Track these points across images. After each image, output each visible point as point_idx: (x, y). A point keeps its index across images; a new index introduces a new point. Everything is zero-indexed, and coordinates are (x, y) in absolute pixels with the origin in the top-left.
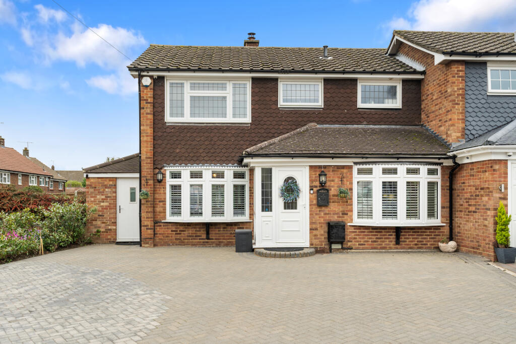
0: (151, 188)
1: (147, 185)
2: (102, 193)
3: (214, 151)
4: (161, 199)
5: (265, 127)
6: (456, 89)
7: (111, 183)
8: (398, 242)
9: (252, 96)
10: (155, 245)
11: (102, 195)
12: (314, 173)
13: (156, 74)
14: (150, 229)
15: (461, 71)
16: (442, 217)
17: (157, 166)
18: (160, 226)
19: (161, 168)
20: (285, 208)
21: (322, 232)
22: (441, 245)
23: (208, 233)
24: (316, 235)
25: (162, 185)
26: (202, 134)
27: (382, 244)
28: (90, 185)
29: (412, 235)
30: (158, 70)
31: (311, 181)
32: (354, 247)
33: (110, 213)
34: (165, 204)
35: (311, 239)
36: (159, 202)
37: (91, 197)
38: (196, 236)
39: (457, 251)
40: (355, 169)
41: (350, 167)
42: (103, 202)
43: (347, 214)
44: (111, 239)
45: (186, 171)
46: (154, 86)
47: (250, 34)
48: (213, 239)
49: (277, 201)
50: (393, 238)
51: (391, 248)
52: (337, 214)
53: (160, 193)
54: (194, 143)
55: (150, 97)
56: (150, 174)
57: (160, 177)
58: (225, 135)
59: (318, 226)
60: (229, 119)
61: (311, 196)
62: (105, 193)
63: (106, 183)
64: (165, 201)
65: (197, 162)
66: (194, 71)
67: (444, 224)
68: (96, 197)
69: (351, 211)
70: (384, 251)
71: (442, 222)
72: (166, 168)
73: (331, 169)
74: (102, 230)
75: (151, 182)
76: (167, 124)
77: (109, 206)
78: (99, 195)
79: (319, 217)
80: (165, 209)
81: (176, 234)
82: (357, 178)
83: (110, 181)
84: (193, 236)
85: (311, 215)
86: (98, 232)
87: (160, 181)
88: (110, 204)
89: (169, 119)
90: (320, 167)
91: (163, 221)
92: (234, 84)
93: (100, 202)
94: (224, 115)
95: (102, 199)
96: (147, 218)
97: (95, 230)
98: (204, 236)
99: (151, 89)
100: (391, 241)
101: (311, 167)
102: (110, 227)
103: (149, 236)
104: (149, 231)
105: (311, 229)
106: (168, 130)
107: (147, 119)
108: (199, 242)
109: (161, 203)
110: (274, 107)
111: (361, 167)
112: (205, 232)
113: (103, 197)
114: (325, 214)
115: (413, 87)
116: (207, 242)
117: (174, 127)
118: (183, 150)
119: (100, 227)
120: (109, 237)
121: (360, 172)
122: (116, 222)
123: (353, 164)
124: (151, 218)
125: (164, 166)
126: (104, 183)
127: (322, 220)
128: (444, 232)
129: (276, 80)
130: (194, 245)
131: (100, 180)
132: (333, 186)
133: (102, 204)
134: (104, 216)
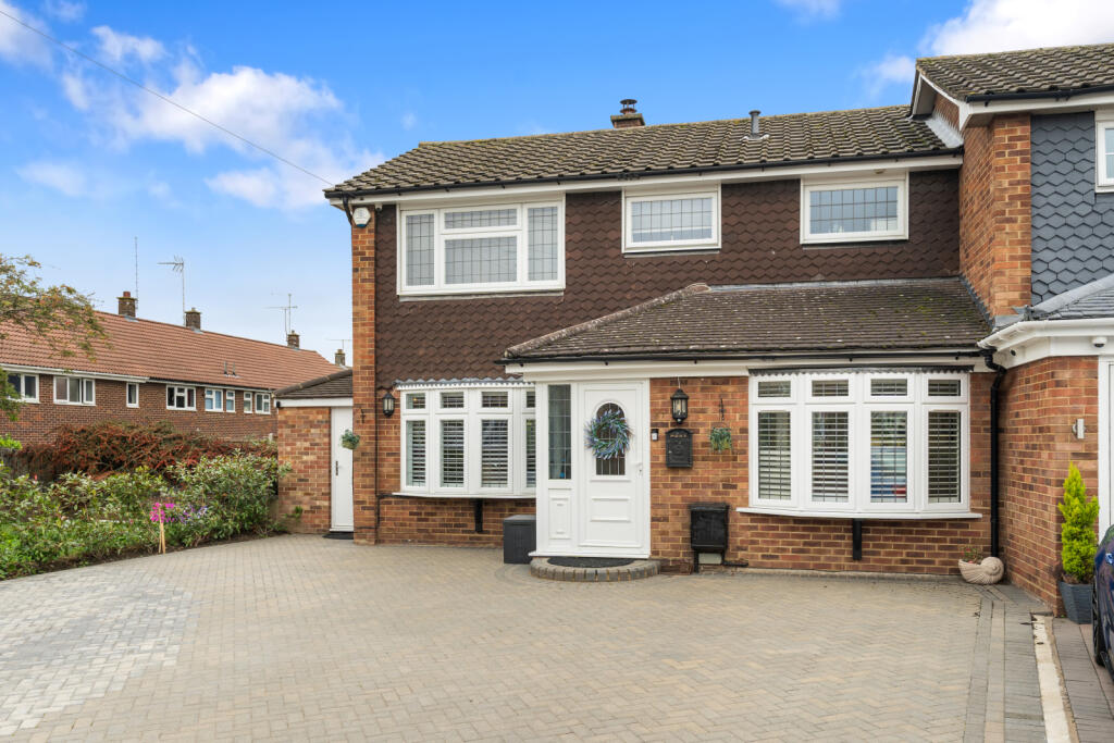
0: (370, 427)
1: (363, 422)
2: (304, 437)
3: (491, 350)
4: (390, 449)
5: (595, 296)
6: (1006, 185)
7: (320, 417)
8: (857, 553)
9: (566, 232)
10: (378, 541)
11: (306, 440)
12: (659, 395)
13: (378, 200)
14: (369, 509)
16: (973, 496)
17: (383, 383)
18: (390, 503)
19: (391, 389)
20: (599, 473)
21: (679, 526)
22: (962, 564)
23: (479, 520)
24: (664, 533)
25: (393, 422)
26: (468, 317)
27: (819, 559)
28: (285, 422)
29: (894, 539)
30: (379, 192)
31: (654, 412)
32: (750, 561)
33: (319, 476)
34: (399, 460)
35: (653, 540)
36: (388, 454)
37: (287, 445)
38: (456, 526)
40: (754, 383)
41: (743, 381)
42: (307, 454)
43: (735, 487)
44: (318, 526)
45: (433, 393)
46: (376, 226)
47: (624, 102)
48: (488, 532)
49: (583, 458)
50: (846, 545)
51: (840, 568)
52: (712, 486)
53: (390, 438)
54: (452, 336)
55: (368, 248)
56: (368, 400)
57: (388, 405)
58: (511, 317)
59: (670, 512)
60: (522, 283)
61: (655, 445)
62: (310, 437)
63: (311, 417)
64: (399, 454)
65: (459, 374)
66: (447, 188)
67: (979, 515)
68: (294, 444)
69: (746, 479)
70: (823, 573)
71: (973, 510)
72: (399, 388)
73: (699, 385)
74: (306, 508)
75: (371, 416)
76: (402, 300)
77: (316, 462)
78: (300, 440)
79: (673, 493)
80: (398, 470)
81: (419, 520)
82: (757, 405)
83: (318, 413)
84: (450, 526)
85: (653, 486)
86: (298, 511)
87: (389, 414)
88: (318, 458)
89: (405, 288)
90: (673, 381)
91: (395, 494)
92: (532, 211)
93: (302, 453)
94: (512, 276)
95: (305, 449)
96: (364, 487)
97: (292, 508)
98: (472, 526)
99: (370, 231)
100: (842, 552)
101: (654, 381)
102: (318, 503)
103: (367, 523)
104: (366, 512)
105: (653, 519)
106: (404, 312)
107: (364, 291)
108: (462, 537)
109: (392, 458)
110: (612, 252)
111: (766, 378)
112: (473, 518)
113: (307, 444)
114: (686, 486)
115: (937, 187)
116: (478, 539)
117: (413, 305)
118: (432, 351)
119: (300, 502)
120: (317, 522)
121: (765, 390)
122: (330, 494)
123: (747, 374)
124: (371, 487)
125: (396, 385)
126: (308, 418)
127: (678, 499)
128: (978, 534)
129: (616, 195)
130: (452, 543)
131: (301, 411)
132: (703, 424)
133: (305, 458)
134: (307, 480)
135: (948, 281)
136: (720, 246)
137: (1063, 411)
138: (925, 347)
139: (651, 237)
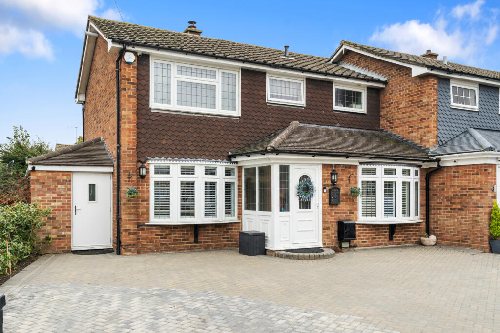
0: (134, 184)
1: (129, 182)
2: (53, 191)
3: (203, 144)
4: (144, 198)
5: (253, 122)
6: (432, 100)
7: (65, 178)
8: (391, 239)
9: (242, 88)
10: (138, 253)
11: (53, 193)
12: (326, 172)
13: (140, 50)
15: (435, 84)
16: (421, 214)
17: (141, 160)
18: (143, 229)
19: (145, 162)
20: (300, 208)
21: (333, 232)
22: (423, 239)
23: (196, 236)
24: (328, 235)
25: (145, 182)
26: (190, 125)
27: (379, 241)
28: (37, 181)
29: (401, 231)
30: (145, 45)
31: (324, 180)
32: (358, 244)
33: (64, 216)
34: (149, 204)
35: (323, 239)
36: (142, 201)
37: (38, 195)
38: (183, 240)
39: (437, 244)
40: (360, 168)
41: (355, 167)
42: (55, 201)
43: (353, 213)
44: (65, 247)
45: (175, 166)
46: (138, 64)
47: (190, 23)
48: (201, 242)
49: (294, 200)
50: (388, 235)
51: (385, 244)
52: (345, 213)
53: (143, 191)
54: (182, 134)
55: (133, 77)
56: (132, 168)
57: (143, 172)
58: (213, 127)
59: (330, 225)
60: (218, 110)
61: (324, 195)
62: (57, 190)
63: (58, 178)
64: (149, 201)
65: (186, 156)
67: (422, 221)
68: (45, 195)
69: (357, 210)
70: (380, 247)
71: (421, 219)
72: (150, 162)
73: (341, 168)
74: (53, 236)
75: (134, 178)
76: (152, 111)
77: (62, 207)
78: (49, 193)
79: (331, 216)
80: (148, 210)
81: (161, 238)
82: (362, 178)
83: (63, 175)
84: (180, 240)
85: (323, 214)
86: (48, 239)
87: (142, 177)
88: (63, 204)
89: (155, 105)
90: (331, 166)
91: (146, 224)
92: (223, 73)
93: (51, 201)
94: (213, 106)
95: (53, 198)
96: (129, 220)
97: (44, 237)
98: (192, 240)
99: (134, 67)
100: (386, 238)
101: (324, 165)
102: (63, 233)
103: (132, 242)
104: (132, 236)
105: (324, 229)
106: (154, 118)
107: (130, 103)
108: (186, 246)
109: (144, 203)
110: (261, 101)
111: (366, 166)
112: (193, 235)
113: (55, 195)
114: (336, 213)
115: (374, 95)
116: (195, 246)
117: (160, 115)
118: (170, 142)
119: (50, 233)
120: (62, 245)
121: (365, 171)
122: (70, 227)
123: (358, 164)
124: (134, 220)
125: (148, 159)
126: (56, 178)
127: (333, 219)
128: (422, 228)
129: (264, 74)
130: (181, 250)
131: (50, 174)
132: (342, 185)
133: (53, 204)
134: (55, 219)
135: (377, 132)
136: (305, 106)
137: (489, 182)
138: (416, 157)
139: (277, 97)
